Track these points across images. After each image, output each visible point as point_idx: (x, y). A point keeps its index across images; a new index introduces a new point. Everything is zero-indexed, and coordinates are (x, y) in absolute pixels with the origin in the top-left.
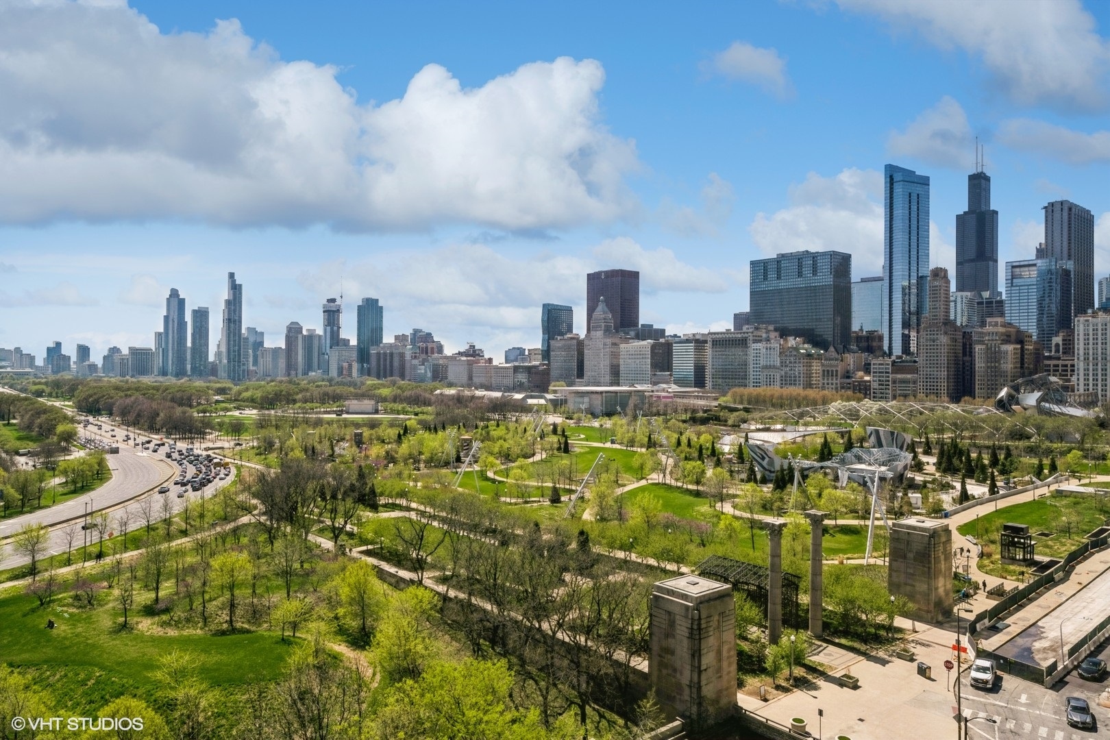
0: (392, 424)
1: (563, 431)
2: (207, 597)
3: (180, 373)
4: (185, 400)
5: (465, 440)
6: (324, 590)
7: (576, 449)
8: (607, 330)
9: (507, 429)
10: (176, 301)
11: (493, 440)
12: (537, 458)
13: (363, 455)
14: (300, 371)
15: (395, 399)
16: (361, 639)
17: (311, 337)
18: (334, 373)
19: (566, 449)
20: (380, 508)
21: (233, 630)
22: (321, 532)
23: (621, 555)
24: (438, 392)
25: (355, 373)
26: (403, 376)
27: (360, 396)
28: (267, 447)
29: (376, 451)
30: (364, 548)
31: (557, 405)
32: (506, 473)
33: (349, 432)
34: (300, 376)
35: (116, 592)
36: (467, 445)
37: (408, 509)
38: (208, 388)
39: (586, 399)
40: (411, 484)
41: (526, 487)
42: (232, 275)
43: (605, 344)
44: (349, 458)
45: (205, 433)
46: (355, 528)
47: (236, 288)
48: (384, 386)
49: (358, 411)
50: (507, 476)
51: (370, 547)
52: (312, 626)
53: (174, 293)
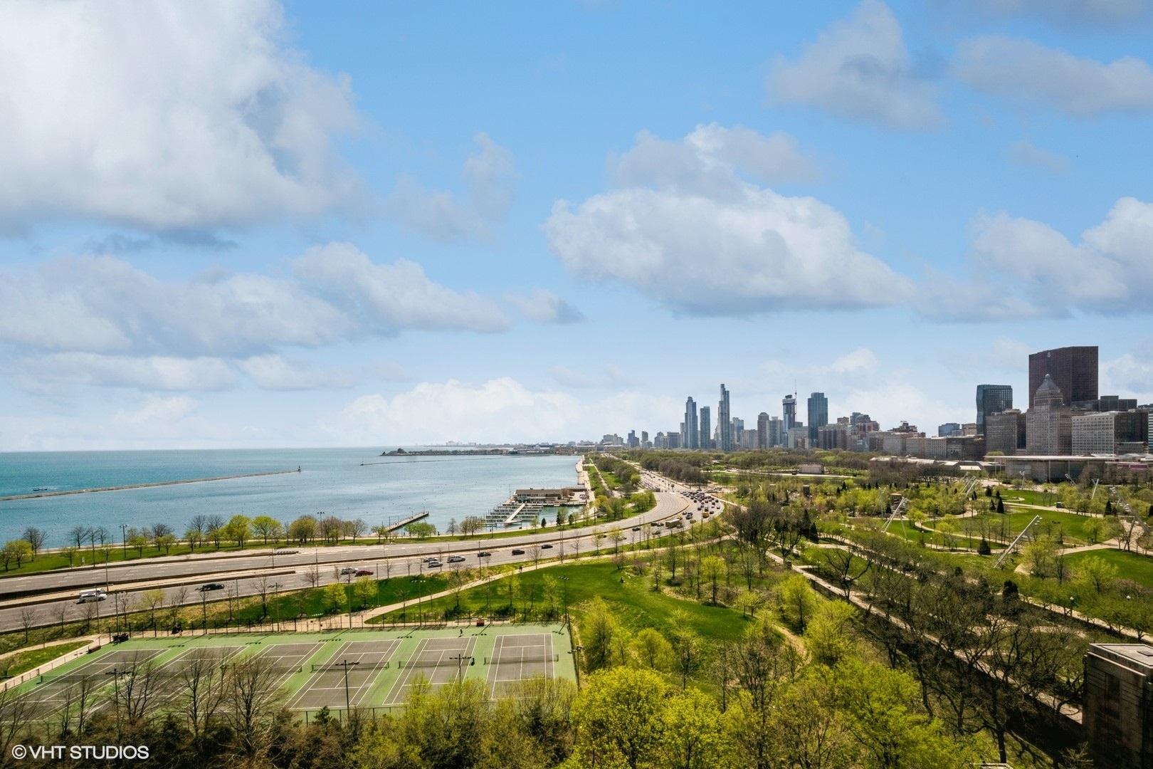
0: (833, 482)
1: (998, 494)
2: (700, 581)
3: (695, 446)
4: (697, 463)
5: (895, 496)
6: (775, 589)
7: (1012, 510)
8: (1055, 405)
9: (938, 490)
10: (691, 404)
11: (922, 498)
12: (968, 515)
13: (809, 502)
14: (768, 445)
15: (837, 464)
16: (799, 628)
17: (775, 422)
18: (791, 445)
19: (1001, 509)
20: (820, 541)
21: (715, 604)
22: (775, 551)
23: (1061, 610)
24: (874, 459)
25: (807, 446)
26: (844, 447)
27: (809, 462)
28: (743, 493)
29: (819, 500)
30: (806, 567)
31: (992, 472)
32: (934, 525)
33: (800, 486)
34: (768, 448)
35: (653, 569)
36: (896, 500)
37: (842, 543)
38: (710, 456)
39: (1028, 467)
40: (846, 526)
41: (953, 537)
42: (723, 386)
43: (1052, 417)
44: (798, 503)
45: (707, 483)
46: (800, 552)
47: (725, 394)
48: (829, 455)
49: (808, 473)
50: (935, 528)
51: (810, 567)
52: (764, 611)
53: (690, 399)
